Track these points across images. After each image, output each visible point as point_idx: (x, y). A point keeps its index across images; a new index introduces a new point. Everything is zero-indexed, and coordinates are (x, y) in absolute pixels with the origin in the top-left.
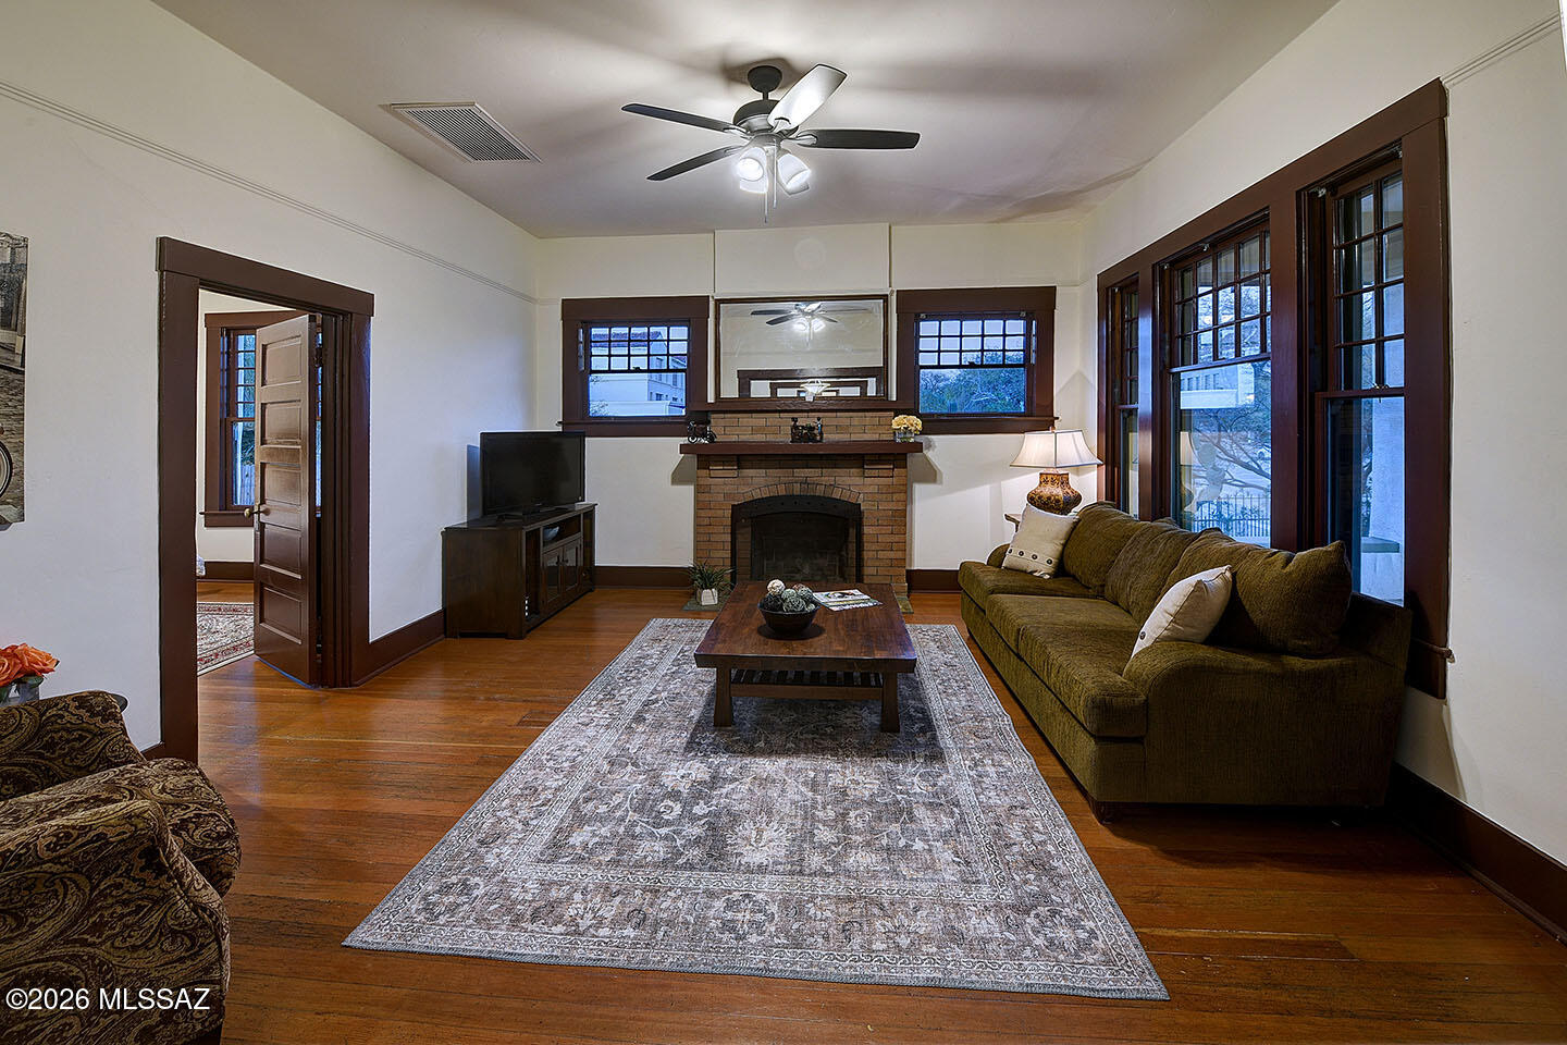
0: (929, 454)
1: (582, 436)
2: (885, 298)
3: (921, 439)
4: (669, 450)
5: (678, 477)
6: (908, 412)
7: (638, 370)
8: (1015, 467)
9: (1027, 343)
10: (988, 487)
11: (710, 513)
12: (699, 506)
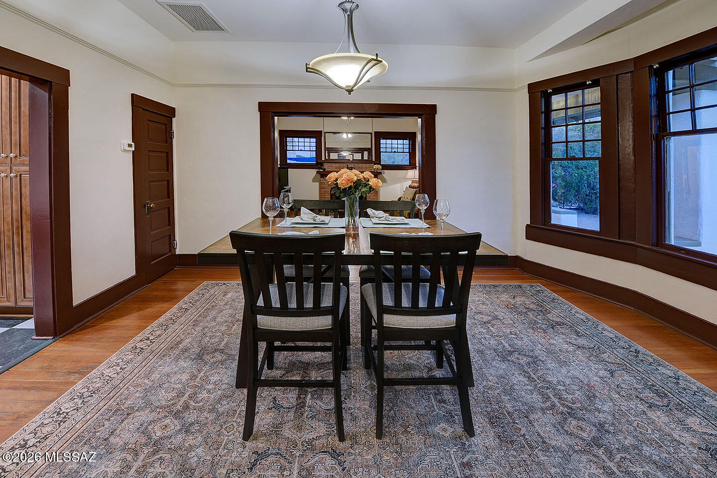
0: (384, 175)
1: (287, 168)
2: (371, 133)
3: (381, 171)
4: (313, 172)
5: (314, 180)
6: (378, 164)
7: (301, 150)
8: (406, 179)
9: (409, 146)
10: (399, 184)
11: (324, 190)
12: (321, 188)
